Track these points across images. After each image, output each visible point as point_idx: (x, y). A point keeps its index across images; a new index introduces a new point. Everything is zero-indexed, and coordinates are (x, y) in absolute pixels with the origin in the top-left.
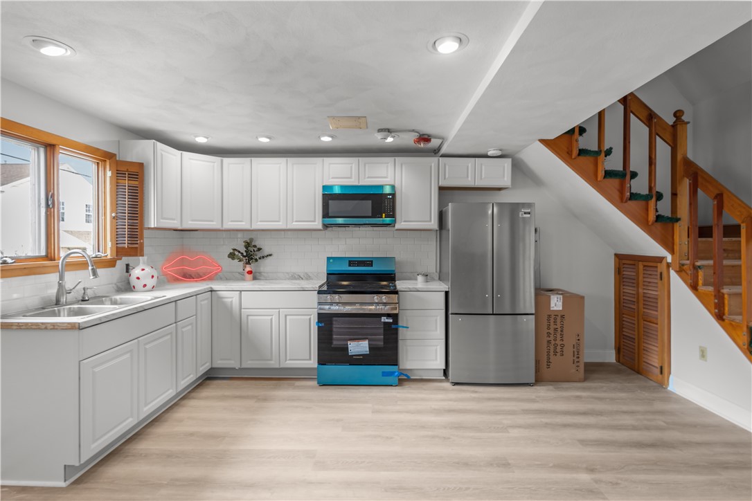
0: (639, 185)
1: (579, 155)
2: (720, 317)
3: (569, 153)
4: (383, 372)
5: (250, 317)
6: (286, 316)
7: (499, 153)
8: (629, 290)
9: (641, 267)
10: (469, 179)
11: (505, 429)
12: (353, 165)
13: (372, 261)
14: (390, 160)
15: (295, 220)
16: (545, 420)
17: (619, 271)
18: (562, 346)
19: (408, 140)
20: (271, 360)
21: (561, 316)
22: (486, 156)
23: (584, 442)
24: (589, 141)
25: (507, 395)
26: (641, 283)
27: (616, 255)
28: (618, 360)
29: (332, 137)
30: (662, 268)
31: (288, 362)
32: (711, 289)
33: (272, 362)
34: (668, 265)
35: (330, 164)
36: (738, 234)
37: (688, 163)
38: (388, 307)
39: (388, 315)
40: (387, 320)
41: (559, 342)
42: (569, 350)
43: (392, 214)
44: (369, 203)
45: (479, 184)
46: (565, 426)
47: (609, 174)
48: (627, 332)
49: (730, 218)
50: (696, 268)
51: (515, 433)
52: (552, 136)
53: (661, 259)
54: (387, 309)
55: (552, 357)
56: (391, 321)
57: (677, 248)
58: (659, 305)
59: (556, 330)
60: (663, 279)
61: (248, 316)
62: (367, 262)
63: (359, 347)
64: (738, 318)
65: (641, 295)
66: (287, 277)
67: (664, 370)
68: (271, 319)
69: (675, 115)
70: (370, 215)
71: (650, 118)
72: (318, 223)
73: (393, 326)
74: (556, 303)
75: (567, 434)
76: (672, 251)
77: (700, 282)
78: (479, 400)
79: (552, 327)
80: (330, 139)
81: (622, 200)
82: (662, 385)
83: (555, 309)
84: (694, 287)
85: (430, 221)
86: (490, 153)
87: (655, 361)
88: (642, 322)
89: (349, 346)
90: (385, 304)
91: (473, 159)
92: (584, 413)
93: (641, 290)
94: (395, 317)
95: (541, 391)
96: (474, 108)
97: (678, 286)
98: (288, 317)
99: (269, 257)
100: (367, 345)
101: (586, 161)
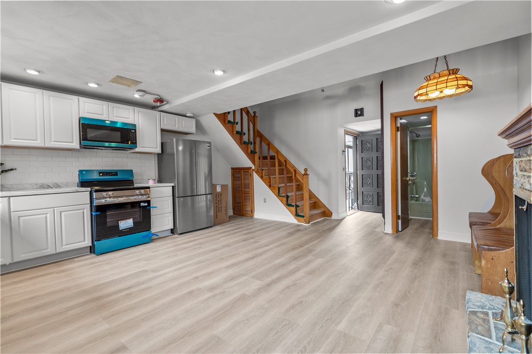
0: (245, 138)
1: (228, 123)
2: (270, 186)
3: (225, 121)
4: (143, 236)
5: (21, 218)
6: (61, 212)
7: (192, 115)
8: (238, 183)
9: (243, 172)
10: (177, 126)
11: (218, 239)
12: (104, 106)
13: (117, 173)
14: (131, 108)
15: (53, 140)
16: (228, 233)
17: (233, 175)
18: (221, 207)
19: (149, 99)
20: (47, 249)
21: (220, 194)
22: (185, 116)
23: (245, 234)
24: (230, 118)
25: (207, 232)
26: (243, 179)
27: (232, 168)
28: (234, 213)
29: (98, 85)
30: (250, 171)
31: (63, 247)
32: (267, 177)
33: (48, 250)
34: (253, 170)
35: (85, 102)
36: (275, 159)
37: (258, 132)
38: (145, 196)
39: (144, 202)
40: (144, 205)
41: (220, 206)
42: (223, 209)
43: (134, 143)
44: (118, 134)
45: (181, 130)
46: (236, 233)
47: (237, 132)
48: (237, 201)
49: (272, 153)
50: (263, 170)
51: (222, 239)
52: (219, 113)
53: (250, 168)
54: (144, 198)
55: (218, 213)
56: (147, 205)
57: (256, 163)
58: (250, 186)
59: (219, 200)
60: (251, 175)
61: (19, 217)
62: (115, 173)
63: (126, 224)
64: (275, 185)
65: (243, 183)
66: (35, 187)
67: (252, 211)
68: (46, 217)
69: (254, 113)
70: (120, 141)
71: (248, 113)
72: (76, 145)
73: (148, 208)
74: (219, 189)
75: (238, 234)
76: (254, 165)
77: (264, 175)
78: (198, 236)
79: (218, 199)
80: (96, 86)
81: (241, 144)
82: (252, 216)
83: (219, 191)
84: (262, 177)
85: (157, 148)
86: (187, 115)
87: (249, 209)
88: (243, 194)
89: (120, 224)
90: (142, 195)
91: (178, 116)
92: (238, 229)
93: (243, 182)
94: (149, 202)
95: (217, 228)
96: (205, 95)
97: (256, 177)
98: (62, 213)
99: (12, 172)
100: (132, 222)
101: (230, 125)
